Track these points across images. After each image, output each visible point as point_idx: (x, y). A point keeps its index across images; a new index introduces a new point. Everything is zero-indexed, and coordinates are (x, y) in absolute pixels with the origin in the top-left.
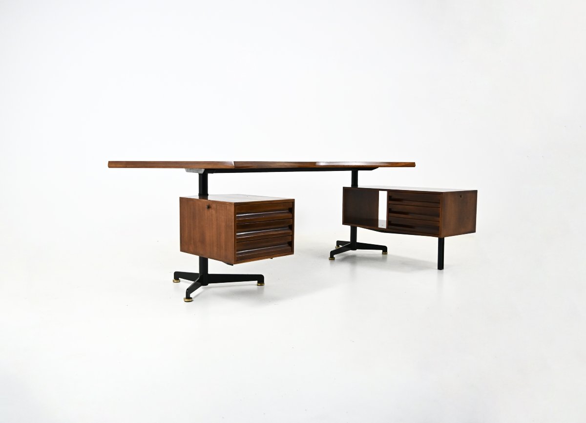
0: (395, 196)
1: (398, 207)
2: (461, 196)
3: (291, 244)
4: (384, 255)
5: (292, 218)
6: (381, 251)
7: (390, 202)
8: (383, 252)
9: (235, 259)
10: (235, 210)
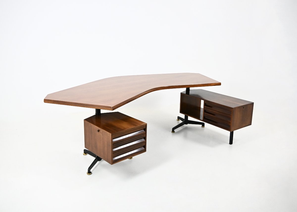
0: (208, 104)
1: (209, 110)
2: (244, 108)
3: (145, 147)
4: (203, 128)
5: (145, 134)
6: (201, 125)
7: (205, 107)
8: (202, 126)
9: (112, 162)
10: (112, 137)
